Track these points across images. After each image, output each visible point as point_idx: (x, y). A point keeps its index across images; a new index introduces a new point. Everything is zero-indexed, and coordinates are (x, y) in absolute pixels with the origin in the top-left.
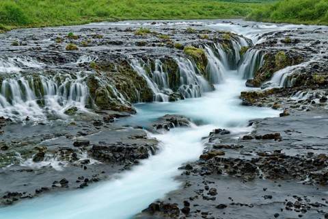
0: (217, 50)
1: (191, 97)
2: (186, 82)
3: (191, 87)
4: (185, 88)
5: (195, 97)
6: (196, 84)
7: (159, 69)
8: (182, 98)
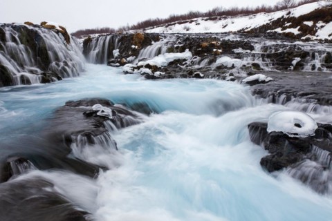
1: (68, 76)
2: (57, 59)
3: (66, 64)
5: (74, 76)
7: (14, 40)
8: (59, 79)
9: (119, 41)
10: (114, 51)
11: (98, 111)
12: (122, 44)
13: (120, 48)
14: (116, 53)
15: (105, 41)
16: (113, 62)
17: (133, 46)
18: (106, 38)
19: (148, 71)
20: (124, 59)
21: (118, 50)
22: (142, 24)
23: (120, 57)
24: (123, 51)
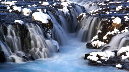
0: (58, 17)
3: (41, 50)
4: (35, 51)
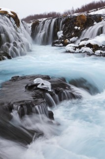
2: (9, 40)
6: (20, 41)
8: (9, 58)
9: (63, 24)
10: (58, 33)
11: (39, 84)
12: (66, 26)
13: (64, 30)
14: (60, 34)
15: (50, 23)
16: (57, 43)
17: (76, 28)
18: (51, 21)
19: (89, 50)
20: (67, 40)
21: (62, 32)
22: (86, 6)
23: (64, 37)
24: (67, 33)
